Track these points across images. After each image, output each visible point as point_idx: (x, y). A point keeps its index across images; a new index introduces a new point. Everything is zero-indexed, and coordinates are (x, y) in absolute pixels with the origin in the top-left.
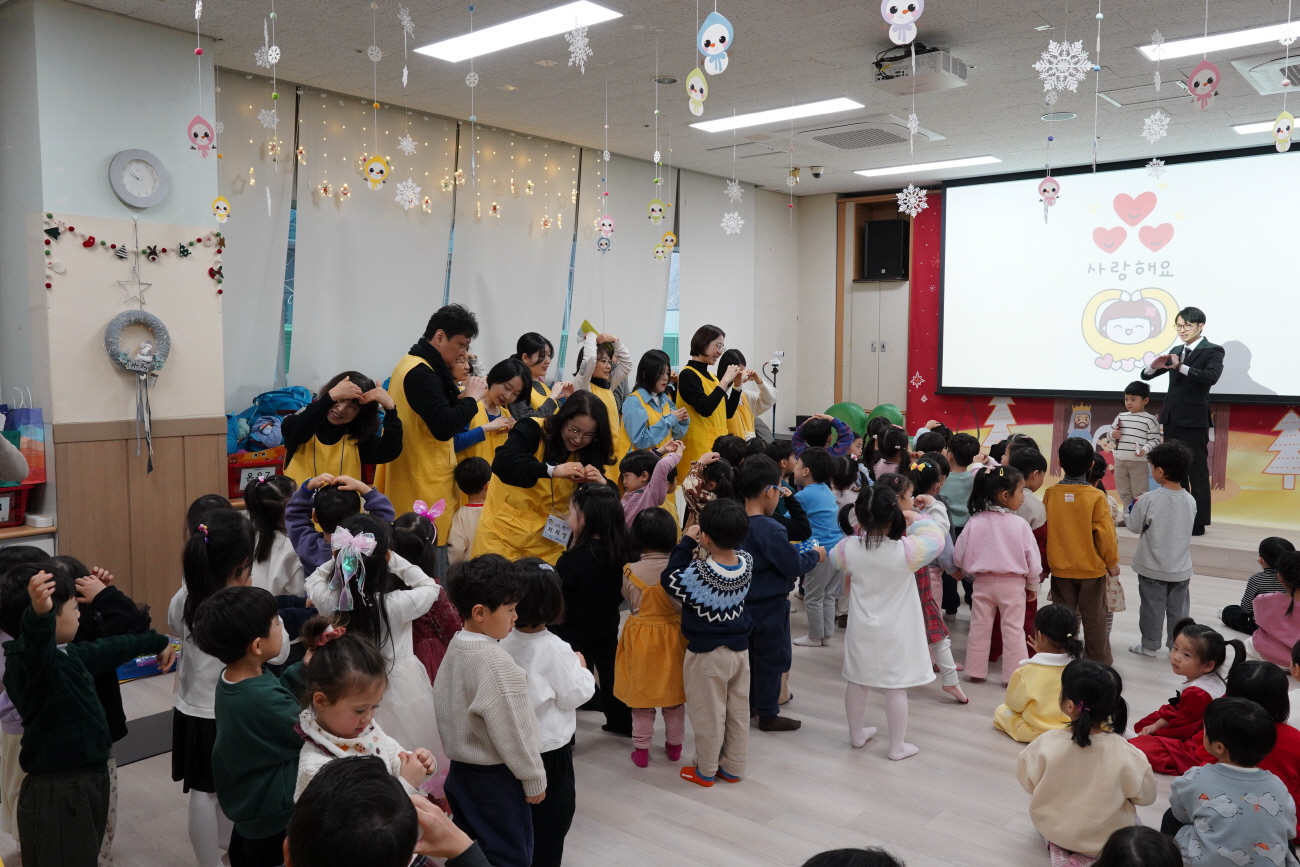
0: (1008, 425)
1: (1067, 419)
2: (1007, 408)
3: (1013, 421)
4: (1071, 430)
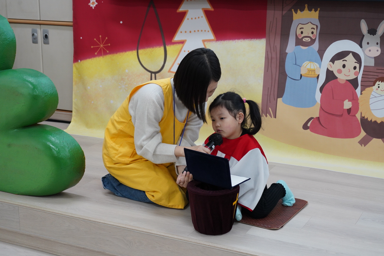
0: (203, 42)
1: (285, 35)
2: (202, 14)
3: (211, 35)
4: (291, 47)
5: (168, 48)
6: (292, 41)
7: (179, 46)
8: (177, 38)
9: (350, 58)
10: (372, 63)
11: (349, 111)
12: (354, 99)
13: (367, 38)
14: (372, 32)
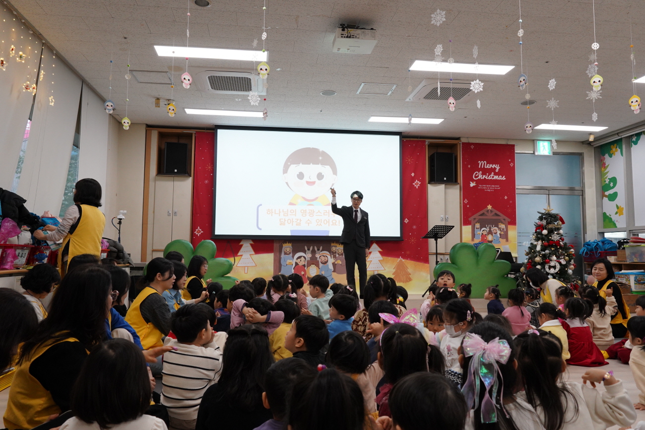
0: (250, 255)
1: (280, 251)
2: (249, 245)
3: (253, 253)
4: (283, 256)
5: (236, 258)
6: (283, 253)
7: (240, 257)
8: (239, 254)
9: (302, 258)
10: (309, 259)
11: (303, 275)
12: (305, 271)
13: (307, 251)
14: (309, 250)
